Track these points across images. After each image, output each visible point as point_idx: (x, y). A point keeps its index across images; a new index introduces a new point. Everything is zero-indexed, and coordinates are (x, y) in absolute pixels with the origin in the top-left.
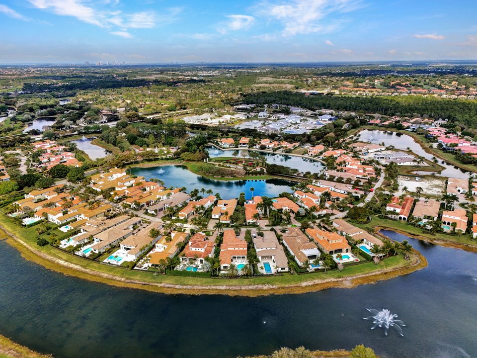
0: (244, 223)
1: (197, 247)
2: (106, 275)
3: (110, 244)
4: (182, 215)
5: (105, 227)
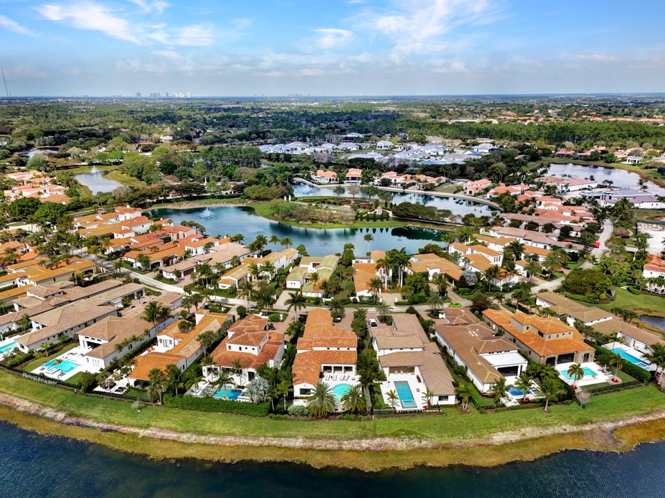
0: (351, 298)
1: (242, 344)
3: (60, 335)
4: (226, 282)
5: (63, 299)
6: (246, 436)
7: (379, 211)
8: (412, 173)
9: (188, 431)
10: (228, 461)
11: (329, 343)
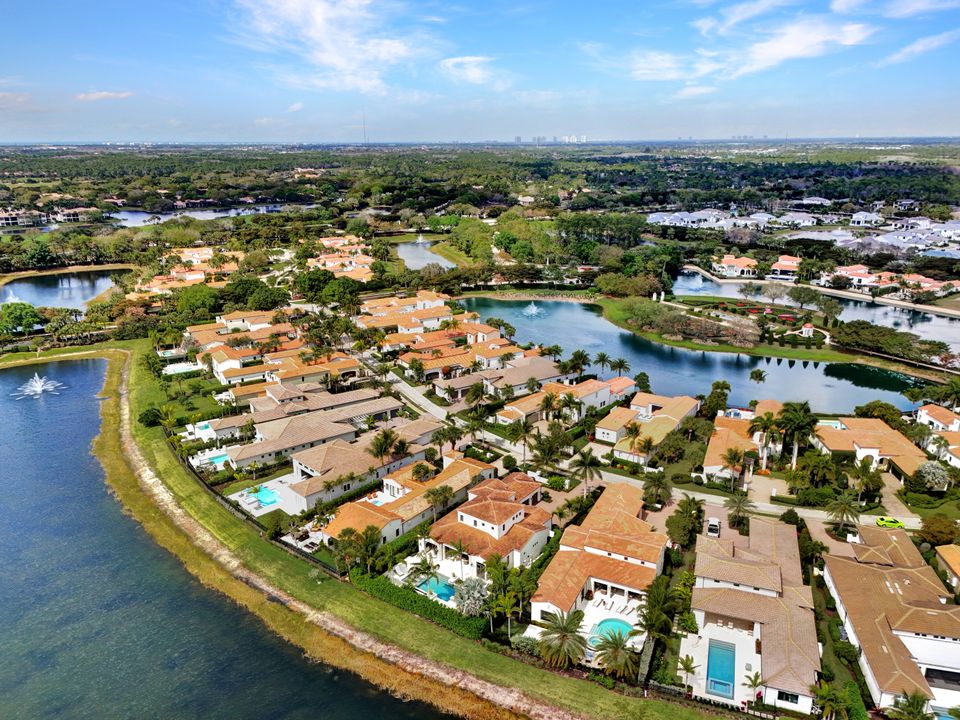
0: (694, 475)
1: (480, 517)
2: (207, 538)
3: (278, 453)
4: (509, 415)
6: (438, 663)
7: (807, 331)
8: (898, 270)
9: (366, 631)
10: (398, 695)
11: (613, 545)
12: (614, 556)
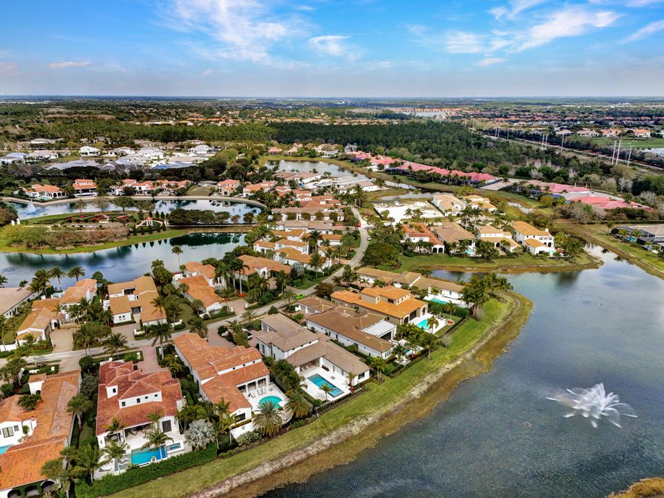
0: (201, 316)
1: (141, 394)
6: (207, 488)
7: (149, 223)
8: (152, 179)
11: (232, 362)
12: (237, 368)
